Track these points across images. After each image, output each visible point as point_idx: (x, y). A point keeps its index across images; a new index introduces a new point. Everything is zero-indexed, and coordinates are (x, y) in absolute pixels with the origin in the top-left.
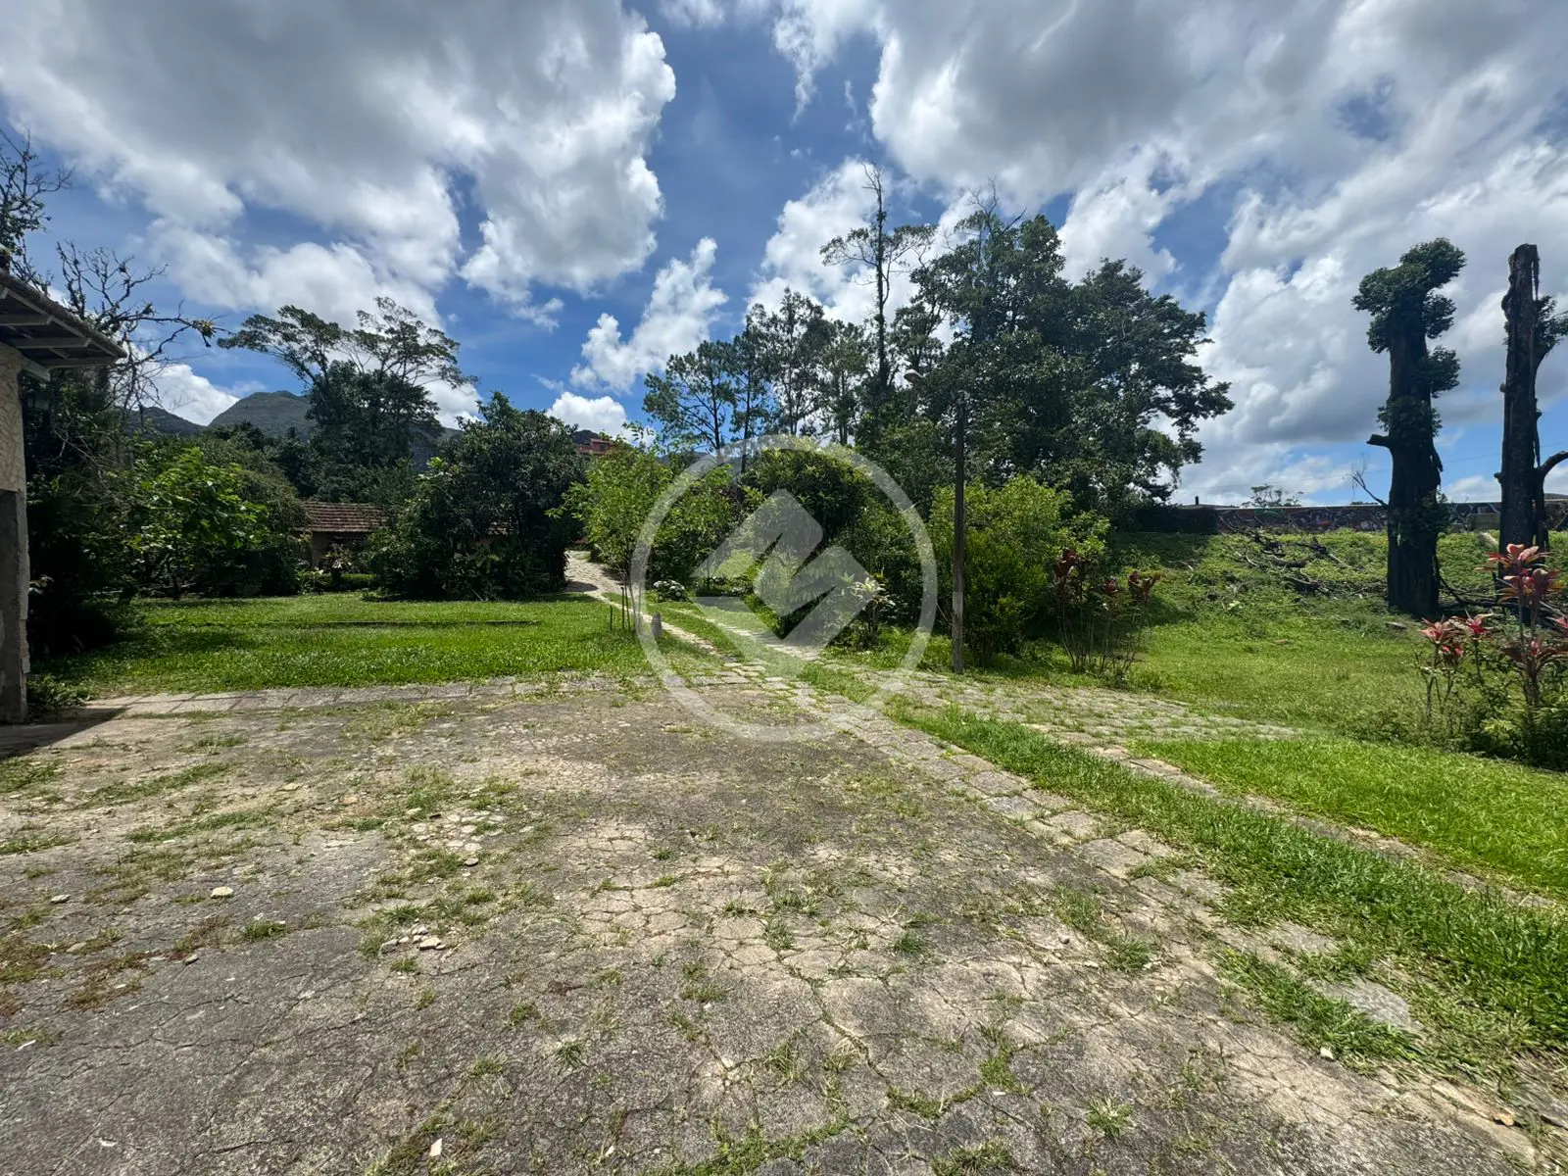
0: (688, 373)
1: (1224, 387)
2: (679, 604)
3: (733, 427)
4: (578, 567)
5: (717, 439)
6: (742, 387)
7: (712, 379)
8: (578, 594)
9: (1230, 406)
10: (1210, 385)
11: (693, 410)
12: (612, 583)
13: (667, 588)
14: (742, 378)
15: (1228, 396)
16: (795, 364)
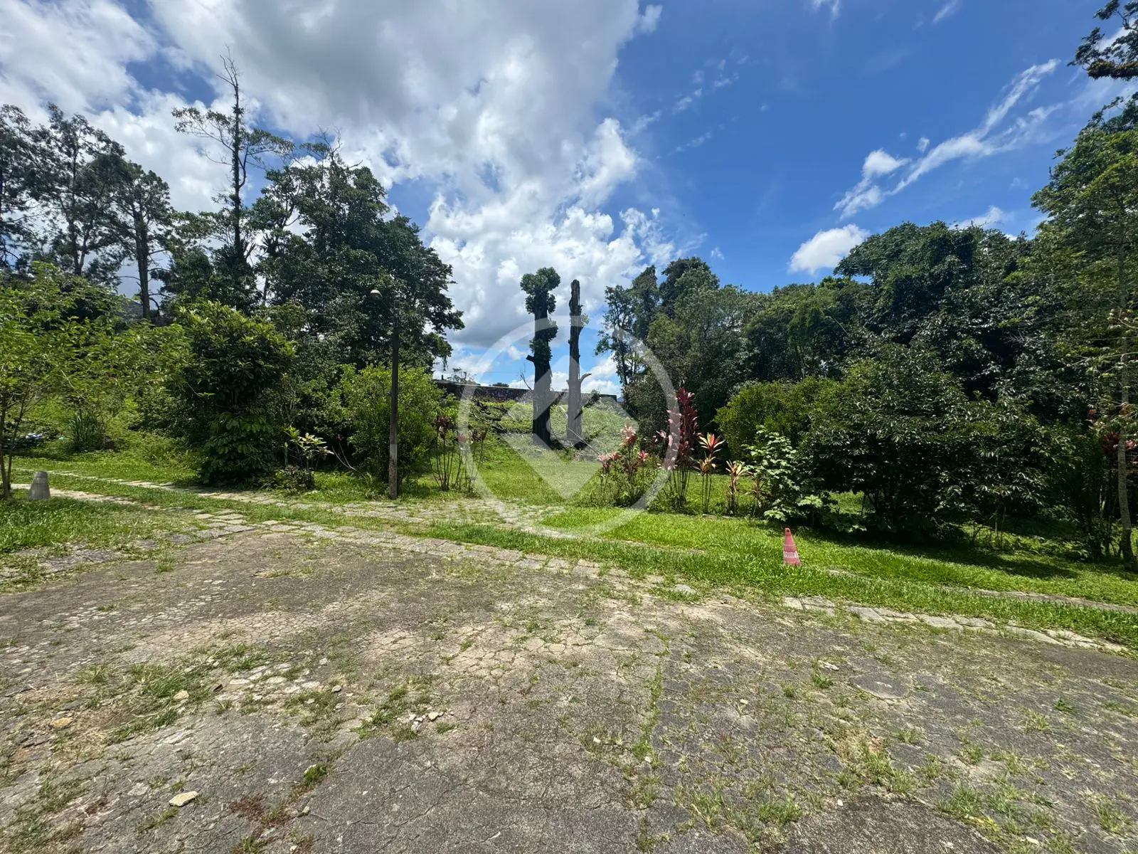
1: (460, 314)
9: (462, 325)
10: (453, 310)
15: (462, 319)
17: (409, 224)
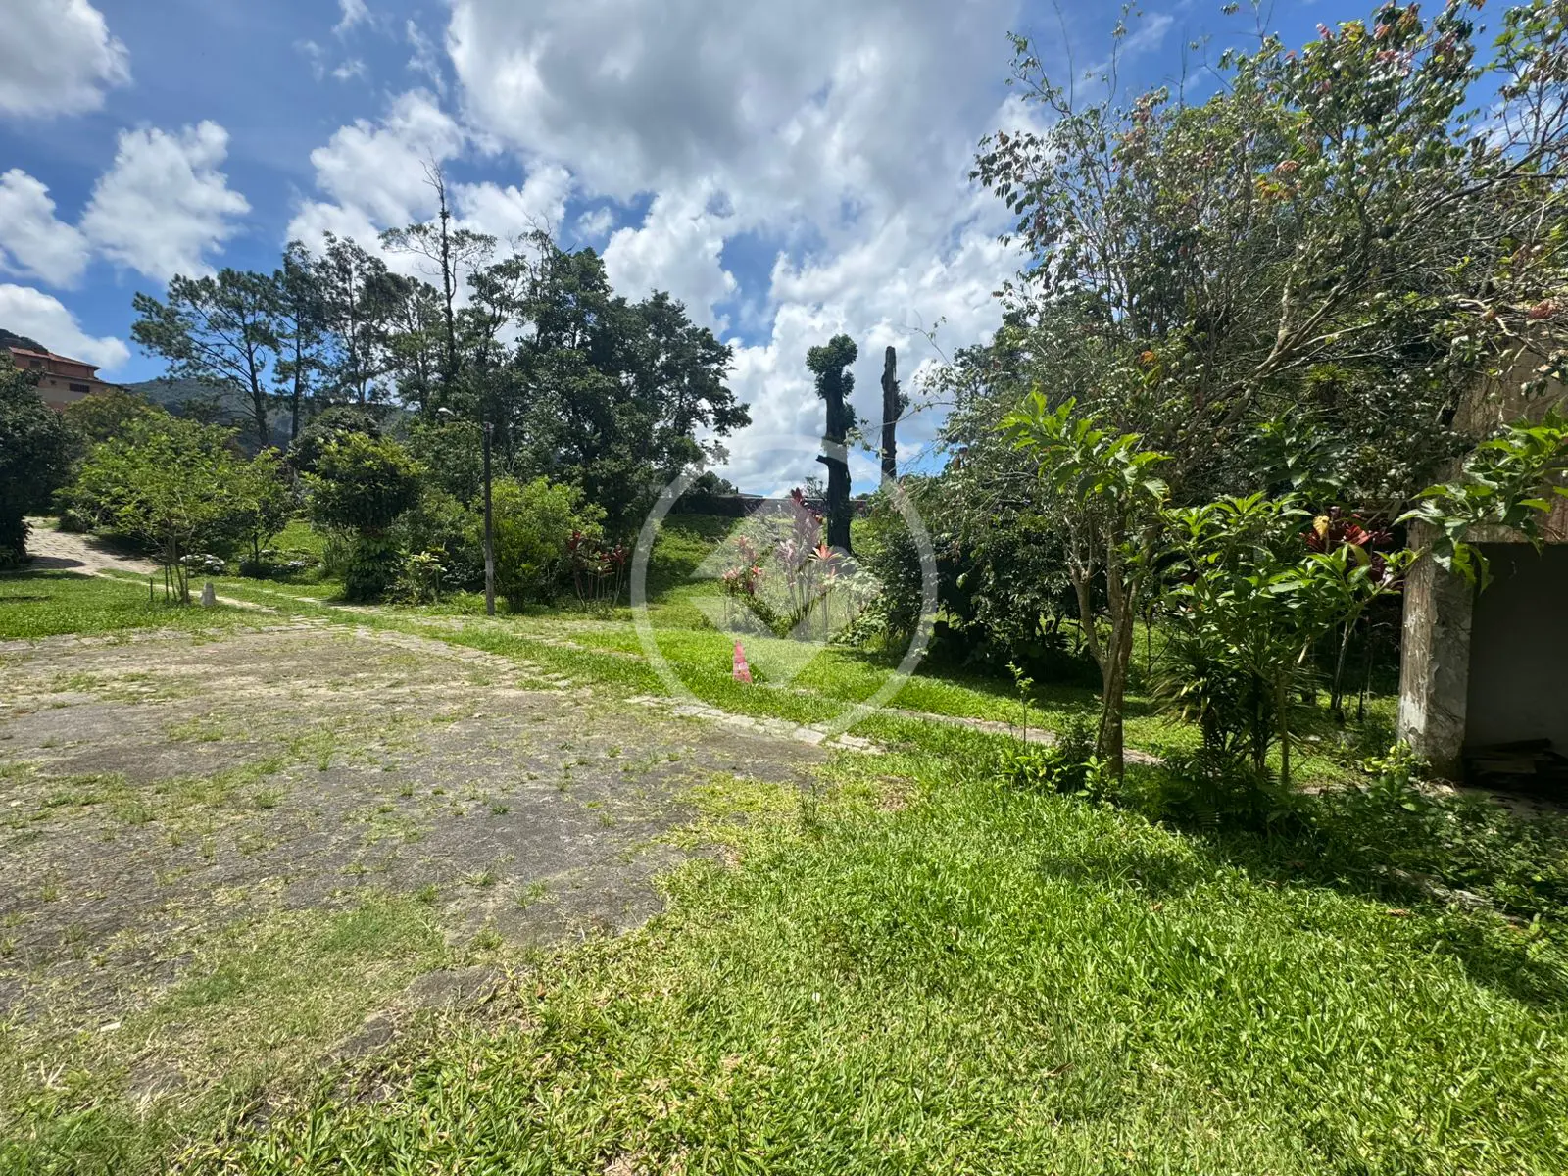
0: (205, 302)
1: (746, 407)
2: (221, 578)
3: (277, 377)
4: (43, 539)
5: (254, 386)
6: (289, 331)
7: (243, 317)
8: (50, 571)
9: (749, 422)
10: (737, 404)
11: (215, 349)
12: (108, 557)
13: (201, 563)
14: (287, 320)
15: (749, 414)
16: (356, 316)
17: (671, 302)
